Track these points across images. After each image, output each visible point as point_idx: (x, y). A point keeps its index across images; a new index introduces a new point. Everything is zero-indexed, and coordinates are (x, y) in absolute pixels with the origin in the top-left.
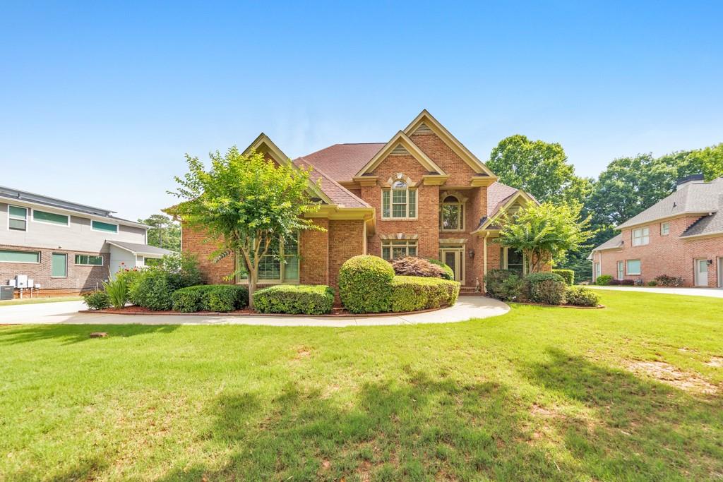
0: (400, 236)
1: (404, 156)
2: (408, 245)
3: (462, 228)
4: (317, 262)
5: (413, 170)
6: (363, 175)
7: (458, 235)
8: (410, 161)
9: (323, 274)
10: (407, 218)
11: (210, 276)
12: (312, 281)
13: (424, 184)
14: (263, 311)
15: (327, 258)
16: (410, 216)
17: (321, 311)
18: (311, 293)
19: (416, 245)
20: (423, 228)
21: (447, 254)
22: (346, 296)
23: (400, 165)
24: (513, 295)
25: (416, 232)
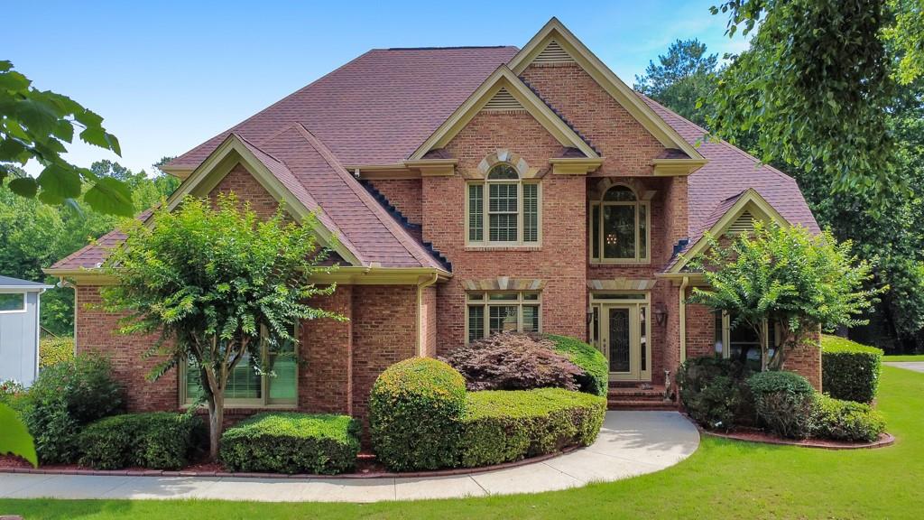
0: (504, 283)
1: (513, 114)
2: (521, 301)
3: (643, 255)
4: (330, 368)
5: (532, 143)
6: (426, 156)
7: (635, 272)
8: (525, 124)
9: (342, 390)
10: (520, 244)
11: (131, 393)
12: (320, 403)
13: (555, 173)
14: (238, 469)
15: (350, 359)
16: (526, 239)
17: (336, 468)
18: (320, 438)
19: (539, 302)
20: (554, 264)
21: (613, 313)
22: (381, 441)
23: (504, 132)
24: (717, 418)
25: (538, 273)
